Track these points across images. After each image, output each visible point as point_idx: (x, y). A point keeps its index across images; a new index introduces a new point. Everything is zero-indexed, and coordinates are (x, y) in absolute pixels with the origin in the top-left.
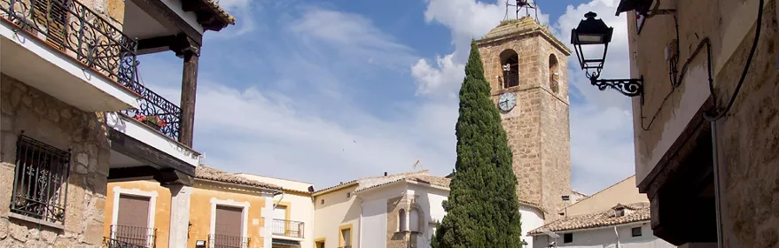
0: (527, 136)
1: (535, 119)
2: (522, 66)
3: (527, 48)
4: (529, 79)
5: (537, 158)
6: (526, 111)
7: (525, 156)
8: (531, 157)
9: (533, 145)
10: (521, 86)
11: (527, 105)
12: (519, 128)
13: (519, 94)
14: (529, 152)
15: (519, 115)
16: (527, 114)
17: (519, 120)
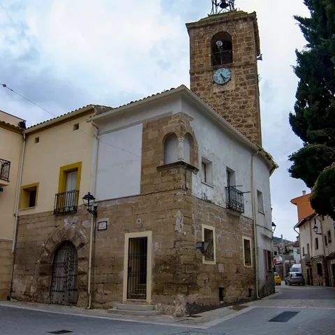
0: (243, 107)
1: (251, 93)
2: (236, 47)
3: (240, 31)
4: (244, 57)
5: (254, 128)
6: (241, 85)
7: (240, 126)
8: (247, 126)
9: (249, 116)
10: (235, 63)
11: (242, 79)
12: (233, 100)
13: (233, 70)
14: (244, 121)
15: (234, 88)
16: (242, 88)
17: (234, 93)
